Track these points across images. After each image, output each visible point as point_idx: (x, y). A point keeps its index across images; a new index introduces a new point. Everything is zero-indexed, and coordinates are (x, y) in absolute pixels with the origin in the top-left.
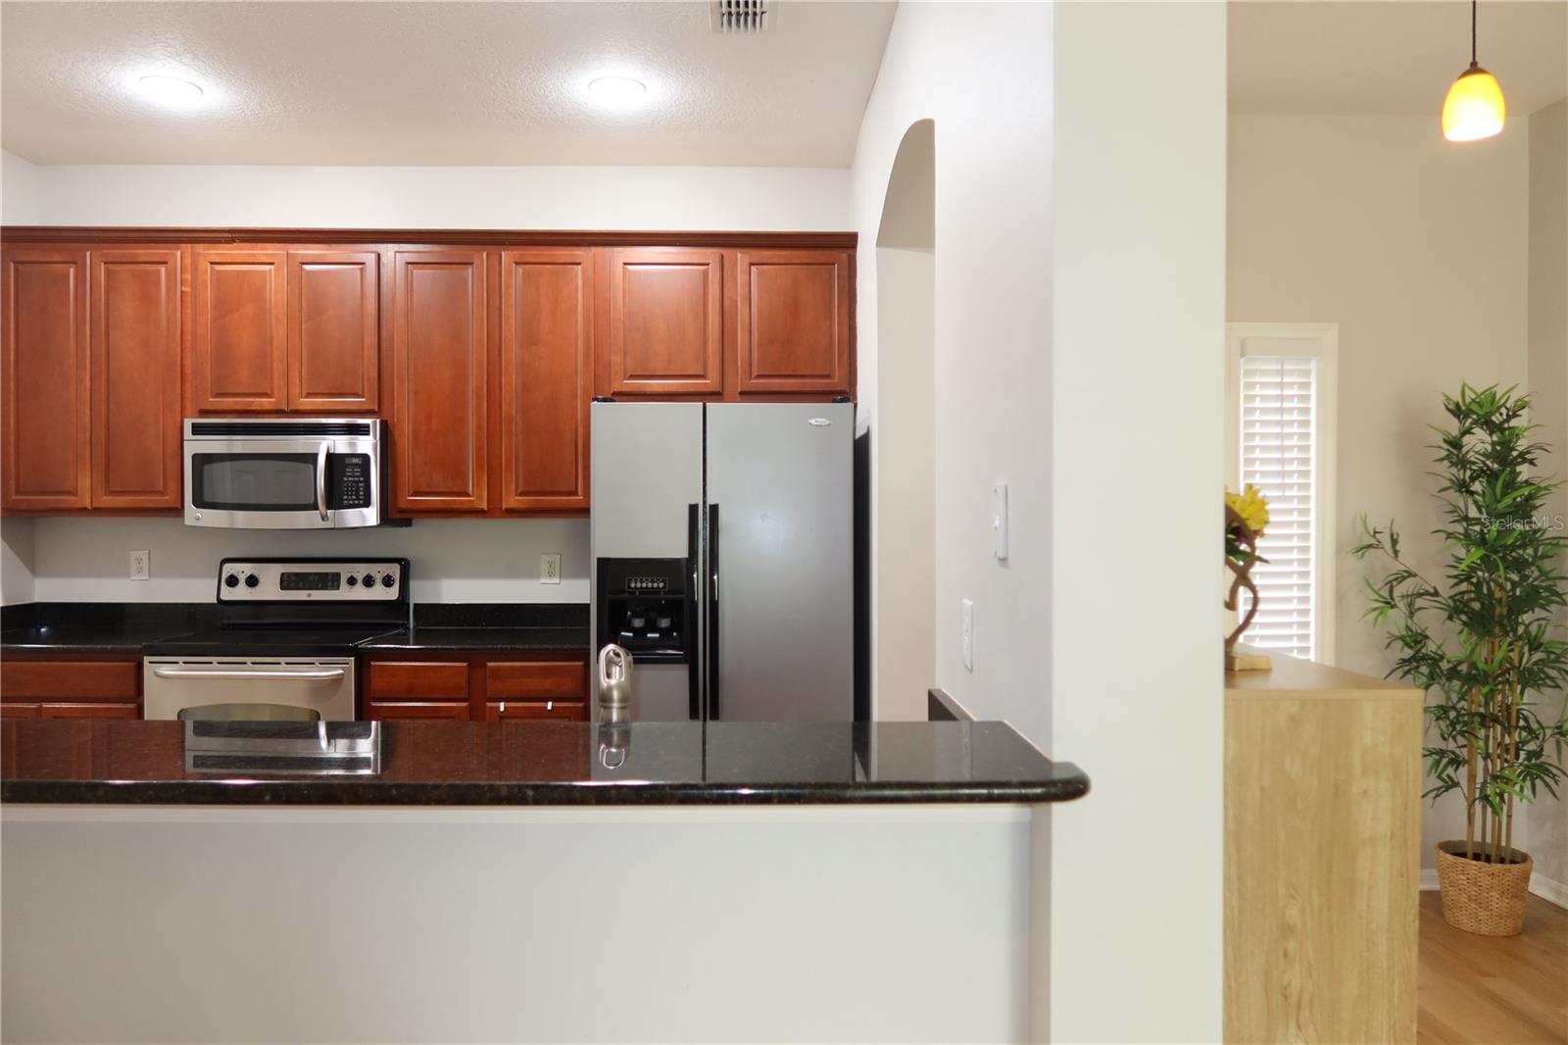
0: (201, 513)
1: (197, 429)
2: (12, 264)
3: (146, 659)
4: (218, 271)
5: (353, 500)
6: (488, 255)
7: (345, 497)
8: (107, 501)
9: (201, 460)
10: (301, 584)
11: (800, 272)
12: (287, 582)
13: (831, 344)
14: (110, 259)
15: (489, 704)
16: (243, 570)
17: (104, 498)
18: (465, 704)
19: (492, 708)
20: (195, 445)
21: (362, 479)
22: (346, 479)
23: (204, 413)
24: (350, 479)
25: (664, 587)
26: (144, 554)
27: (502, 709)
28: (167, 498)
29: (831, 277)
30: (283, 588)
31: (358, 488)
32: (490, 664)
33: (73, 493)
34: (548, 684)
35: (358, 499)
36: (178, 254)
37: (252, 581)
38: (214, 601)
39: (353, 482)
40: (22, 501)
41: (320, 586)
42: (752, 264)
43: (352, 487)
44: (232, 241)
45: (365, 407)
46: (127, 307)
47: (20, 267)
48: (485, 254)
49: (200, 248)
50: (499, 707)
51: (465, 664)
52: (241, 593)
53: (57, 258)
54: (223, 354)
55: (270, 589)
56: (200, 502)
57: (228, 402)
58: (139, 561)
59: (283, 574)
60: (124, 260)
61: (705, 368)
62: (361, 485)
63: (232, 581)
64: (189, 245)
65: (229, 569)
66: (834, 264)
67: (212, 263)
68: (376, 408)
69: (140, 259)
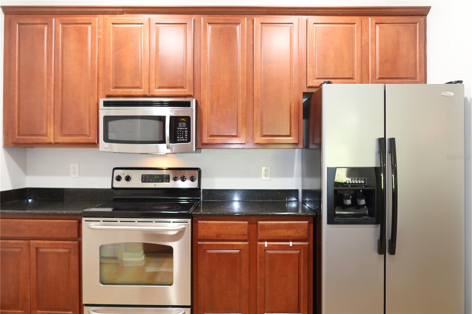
0: (107, 145)
1: (106, 104)
2: (17, 24)
3: (84, 219)
4: (116, 28)
5: (182, 139)
6: (247, 19)
7: (178, 137)
8: (61, 139)
9: (107, 119)
10: (151, 180)
11: (400, 28)
12: (145, 179)
13: (416, 63)
14: (64, 22)
15: (259, 243)
16: (123, 173)
17: (60, 138)
18: (247, 243)
19: (260, 245)
20: (104, 111)
21: (186, 128)
22: (178, 128)
23: (108, 96)
24: (181, 128)
25: (364, 184)
26: (77, 165)
27: (266, 246)
28: (91, 138)
29: (416, 29)
30: (142, 182)
31: (184, 133)
32: (260, 222)
33: (45, 135)
34: (290, 233)
35: (184, 138)
36: (98, 20)
37: (128, 178)
38: (110, 187)
39: (182, 130)
40: (21, 139)
41: (160, 181)
42: (376, 24)
43: (181, 132)
44: (122, 13)
45: (187, 93)
46: (72, 45)
47: (22, 26)
48: (246, 18)
49: (107, 16)
50: (265, 245)
51: (247, 222)
52: (123, 184)
53: (38, 21)
54: (118, 68)
55: (136, 182)
56: (106, 140)
57: (120, 91)
58: (74, 168)
59: (142, 175)
60: (71, 22)
61: (353, 74)
62: (186, 131)
63: (119, 178)
64: (102, 15)
65: (117, 173)
66: (417, 23)
67: (113, 24)
68: (192, 94)
69: (78, 22)
